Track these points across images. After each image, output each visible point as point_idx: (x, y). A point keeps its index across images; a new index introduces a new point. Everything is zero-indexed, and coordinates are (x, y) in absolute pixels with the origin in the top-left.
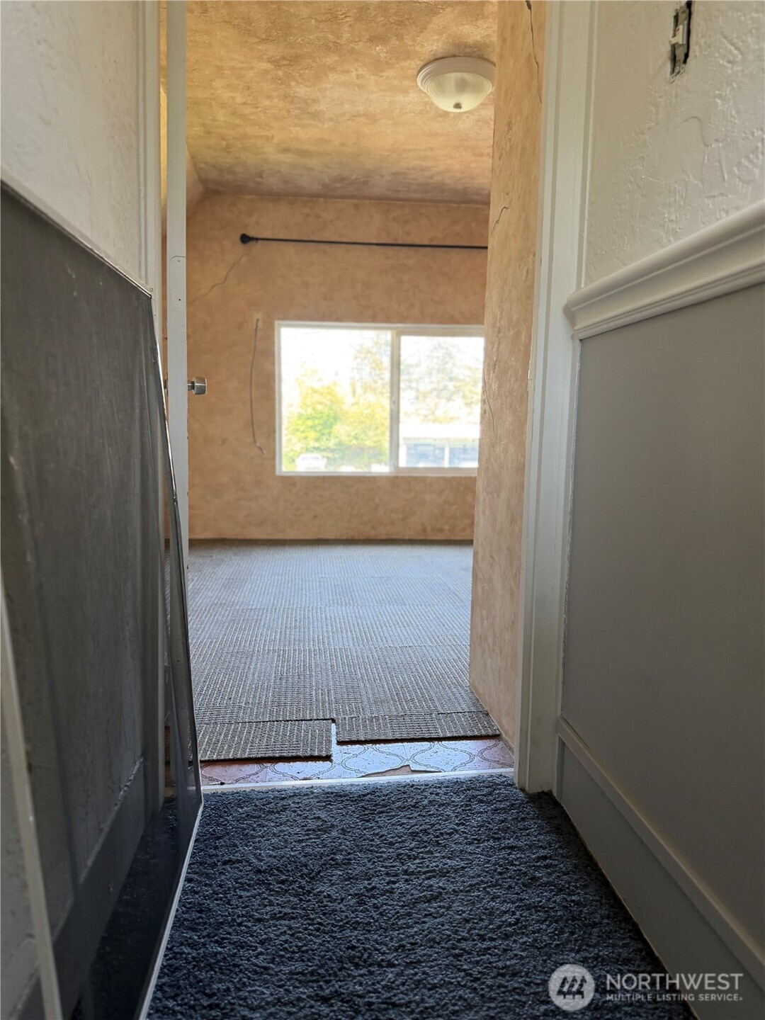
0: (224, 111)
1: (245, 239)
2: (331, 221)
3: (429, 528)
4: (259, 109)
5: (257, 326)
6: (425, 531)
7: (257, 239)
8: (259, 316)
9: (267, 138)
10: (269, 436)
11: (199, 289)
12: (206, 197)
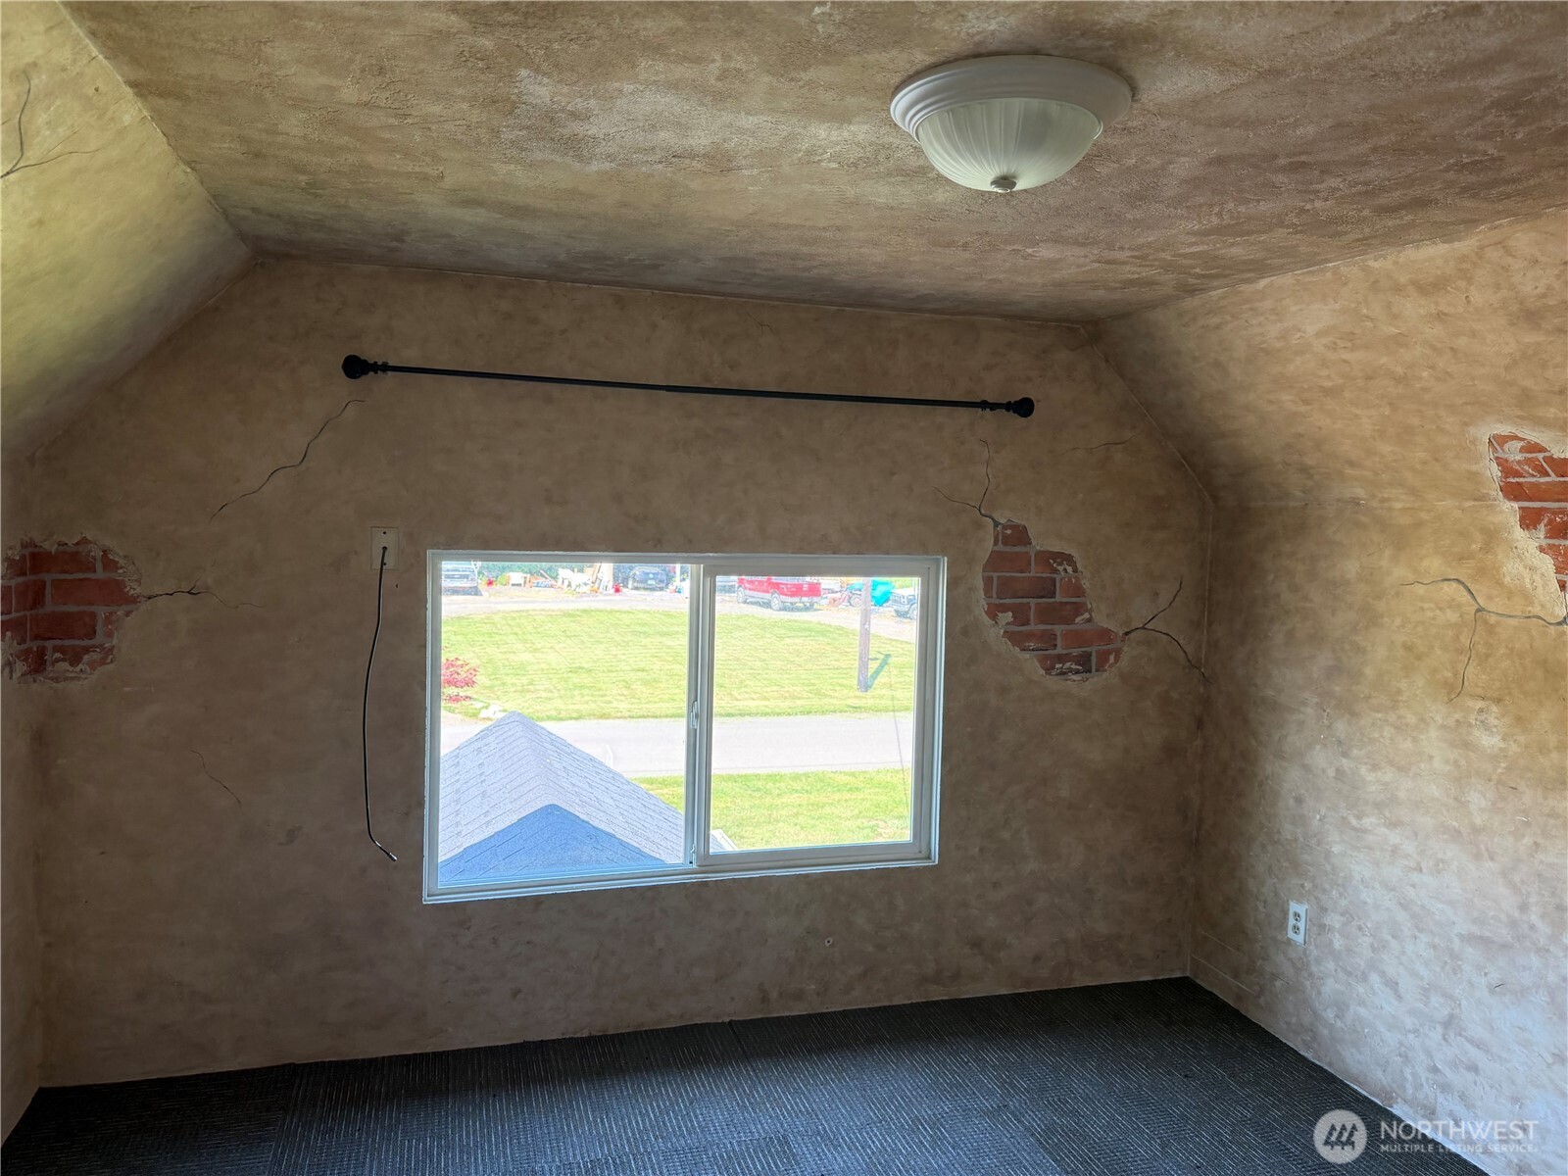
0: (303, 116)
1: (355, 367)
2: (564, 331)
3: (774, 995)
4: (409, 121)
5: (383, 563)
6: (765, 999)
7: (385, 368)
8: (390, 540)
9: (425, 178)
10: (407, 814)
11: (238, 480)
12: (256, 264)
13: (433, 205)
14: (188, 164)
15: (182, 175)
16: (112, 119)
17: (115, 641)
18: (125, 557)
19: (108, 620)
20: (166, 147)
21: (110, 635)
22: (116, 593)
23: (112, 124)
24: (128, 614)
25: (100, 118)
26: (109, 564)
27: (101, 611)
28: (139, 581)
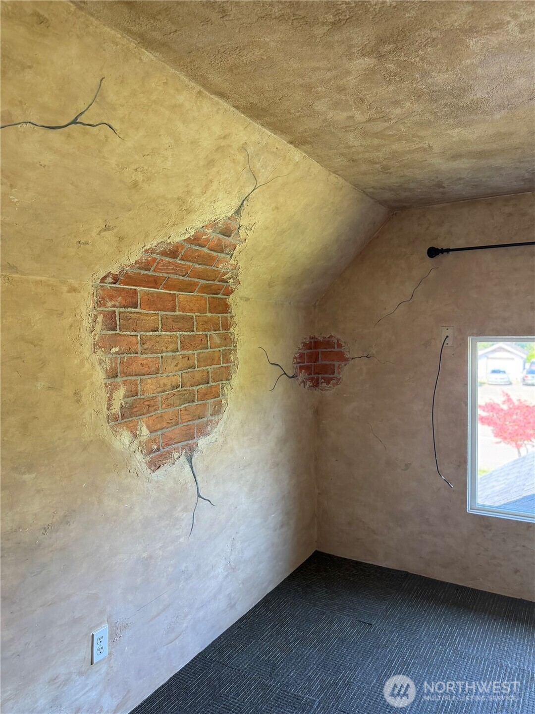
1: (433, 252)
10: (459, 466)
11: (385, 309)
12: (393, 214)
13: (440, 165)
14: (335, 172)
15: (333, 178)
16: (290, 160)
17: (341, 376)
18: (345, 342)
19: (339, 367)
20: (320, 167)
21: (339, 373)
22: (341, 357)
23: (291, 162)
24: (345, 365)
25: (284, 160)
26: (339, 346)
27: (336, 364)
28: (349, 352)
